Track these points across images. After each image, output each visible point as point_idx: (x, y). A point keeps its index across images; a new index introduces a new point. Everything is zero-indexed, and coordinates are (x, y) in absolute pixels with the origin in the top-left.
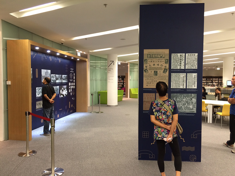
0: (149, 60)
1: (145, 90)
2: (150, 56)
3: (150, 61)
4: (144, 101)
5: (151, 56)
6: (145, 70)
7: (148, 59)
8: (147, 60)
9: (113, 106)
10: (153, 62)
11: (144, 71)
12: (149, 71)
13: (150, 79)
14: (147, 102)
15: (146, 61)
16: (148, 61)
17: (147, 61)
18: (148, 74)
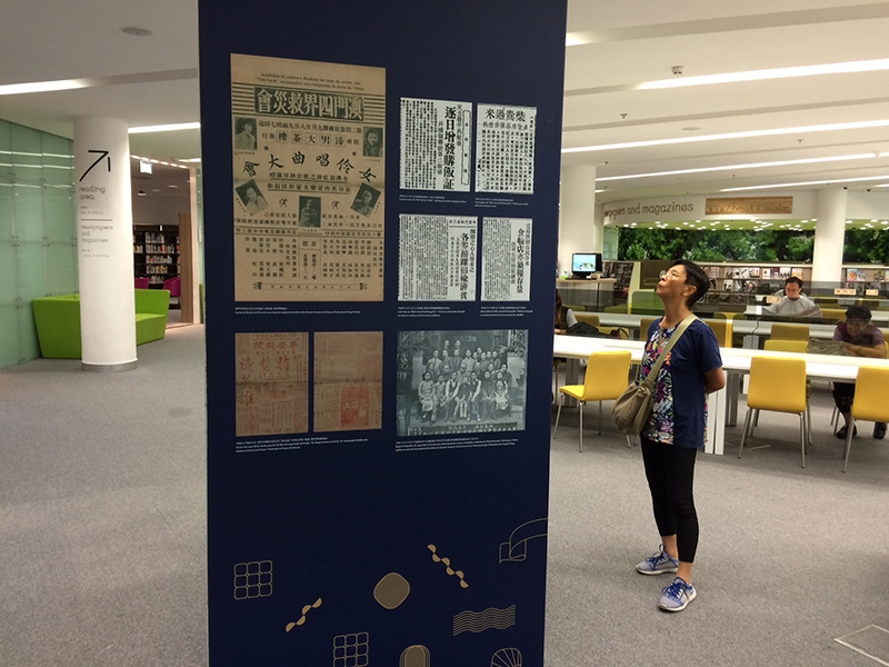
0: (267, 127)
1: (247, 311)
2: (273, 100)
3: (276, 131)
4: (244, 384)
5: (279, 102)
6: (242, 191)
7: (259, 119)
8: (252, 122)
9: (112, 366)
10: (290, 137)
11: (236, 195)
12: (272, 198)
13: (276, 245)
14: (257, 385)
15: (248, 128)
16: (260, 130)
17: (254, 132)
18: (260, 216)
